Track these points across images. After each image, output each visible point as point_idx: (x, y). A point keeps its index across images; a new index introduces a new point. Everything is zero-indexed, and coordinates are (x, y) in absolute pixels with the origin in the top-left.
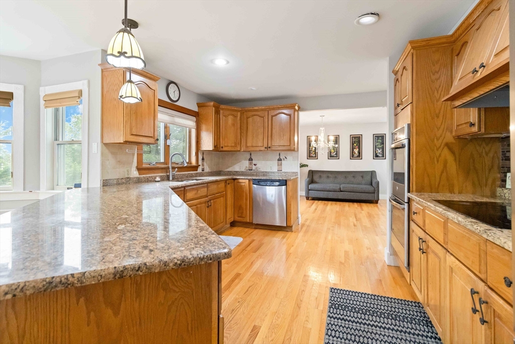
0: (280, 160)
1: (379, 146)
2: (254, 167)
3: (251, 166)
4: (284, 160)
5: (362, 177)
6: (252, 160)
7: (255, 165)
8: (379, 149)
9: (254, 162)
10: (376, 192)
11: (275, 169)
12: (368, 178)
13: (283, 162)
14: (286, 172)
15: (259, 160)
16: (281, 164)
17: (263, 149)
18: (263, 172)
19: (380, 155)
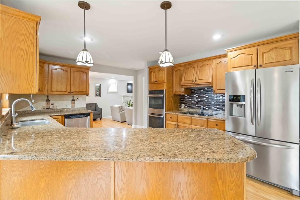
0: (73, 100)
1: (98, 90)
2: (51, 106)
3: (48, 105)
4: (76, 100)
5: (91, 107)
6: (49, 101)
7: (52, 104)
8: (98, 91)
9: (51, 102)
10: (101, 114)
11: (70, 106)
12: (94, 107)
13: (75, 101)
14: (78, 108)
15: (56, 101)
16: (74, 103)
17: (66, 93)
18: (60, 109)
19: (98, 95)
